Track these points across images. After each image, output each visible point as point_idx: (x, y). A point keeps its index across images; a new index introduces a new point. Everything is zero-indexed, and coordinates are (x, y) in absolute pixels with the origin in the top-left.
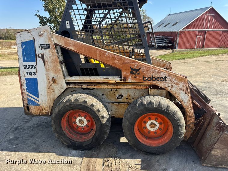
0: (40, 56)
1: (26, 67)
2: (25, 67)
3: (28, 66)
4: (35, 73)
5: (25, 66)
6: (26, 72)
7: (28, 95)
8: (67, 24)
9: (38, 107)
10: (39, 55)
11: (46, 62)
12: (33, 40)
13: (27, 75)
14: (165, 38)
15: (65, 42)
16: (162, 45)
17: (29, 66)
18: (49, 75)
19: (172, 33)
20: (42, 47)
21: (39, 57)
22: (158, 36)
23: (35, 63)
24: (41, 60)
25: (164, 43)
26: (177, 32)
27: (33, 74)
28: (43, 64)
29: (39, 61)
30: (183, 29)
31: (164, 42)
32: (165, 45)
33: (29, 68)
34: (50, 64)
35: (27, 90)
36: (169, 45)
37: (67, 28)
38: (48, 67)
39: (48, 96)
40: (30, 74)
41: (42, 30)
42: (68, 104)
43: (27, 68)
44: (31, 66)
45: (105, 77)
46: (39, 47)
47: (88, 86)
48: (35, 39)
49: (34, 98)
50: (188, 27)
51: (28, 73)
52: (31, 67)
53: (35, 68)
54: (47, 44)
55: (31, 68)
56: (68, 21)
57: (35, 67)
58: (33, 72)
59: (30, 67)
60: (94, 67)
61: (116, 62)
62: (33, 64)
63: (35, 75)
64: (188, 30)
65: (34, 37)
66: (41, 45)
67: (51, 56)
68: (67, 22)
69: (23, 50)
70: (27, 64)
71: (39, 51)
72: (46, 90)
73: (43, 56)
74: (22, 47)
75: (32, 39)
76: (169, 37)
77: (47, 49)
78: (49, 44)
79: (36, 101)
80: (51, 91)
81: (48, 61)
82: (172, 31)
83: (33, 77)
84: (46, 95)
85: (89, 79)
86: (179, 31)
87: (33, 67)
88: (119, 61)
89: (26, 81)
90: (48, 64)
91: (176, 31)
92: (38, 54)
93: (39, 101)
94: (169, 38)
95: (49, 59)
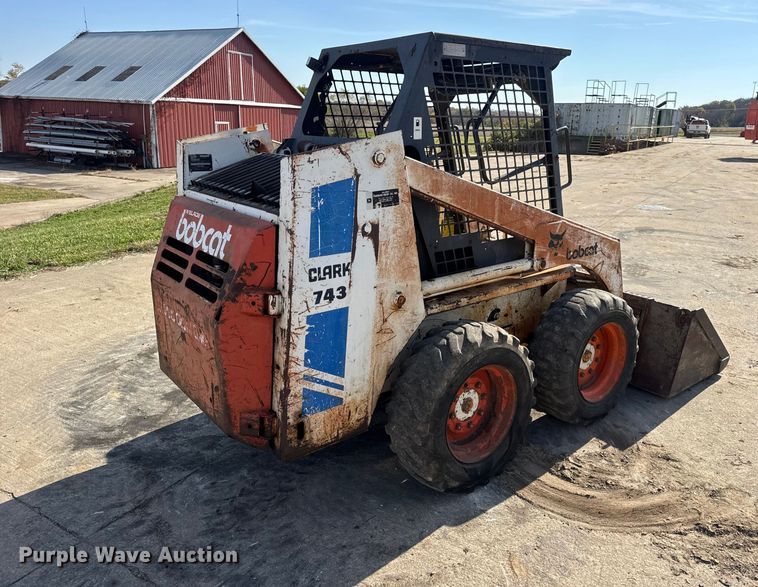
0: (368, 229)
1: (316, 275)
2: (314, 275)
3: (325, 268)
4: (343, 290)
5: (314, 270)
6: (315, 293)
7: (307, 378)
8: (415, 127)
9: (336, 410)
10: (365, 225)
11: (382, 248)
12: (352, 179)
13: (318, 301)
14: (103, 126)
15: (433, 181)
16: (93, 151)
17: (329, 267)
18: (384, 289)
19: (123, 106)
20: (375, 201)
21: (364, 234)
22: (64, 115)
23: (350, 254)
24: (369, 243)
25: (105, 146)
26: (147, 106)
27: (336, 293)
28: (373, 253)
29: (364, 245)
30: (165, 96)
31: (101, 142)
32: (106, 152)
33: (327, 276)
34: (390, 254)
35: (306, 359)
36: (125, 151)
37: (415, 138)
38: (386, 264)
39: (372, 358)
40: (325, 298)
41: (383, 147)
42: (470, 356)
43: (320, 279)
44: (335, 266)
45: (503, 266)
46: (369, 201)
47: (471, 298)
48: (358, 176)
49: (326, 383)
50: (180, 90)
51: (319, 294)
52: (333, 271)
53: (347, 273)
54: (391, 191)
55: (335, 277)
56: (420, 119)
57: (346, 269)
58: (338, 289)
59: (330, 273)
60: (467, 245)
61: (528, 223)
62: (343, 258)
63: (343, 295)
64: (183, 100)
65: (356, 170)
66: (374, 193)
67: (399, 225)
68: (415, 119)
69: (314, 216)
70: (322, 262)
71: (366, 214)
72: (369, 340)
73: (375, 227)
74: (314, 204)
75: (349, 175)
76: (119, 124)
77: (388, 204)
78: (397, 190)
79: (333, 392)
80: (385, 338)
81: (386, 244)
82: (122, 99)
83: (337, 304)
84: (368, 358)
85: (474, 279)
86: (154, 102)
87: (339, 272)
88: (532, 220)
89: (308, 326)
90: (386, 253)
91: (143, 100)
92: (360, 223)
93: (341, 387)
94: (118, 128)
95: (392, 236)
